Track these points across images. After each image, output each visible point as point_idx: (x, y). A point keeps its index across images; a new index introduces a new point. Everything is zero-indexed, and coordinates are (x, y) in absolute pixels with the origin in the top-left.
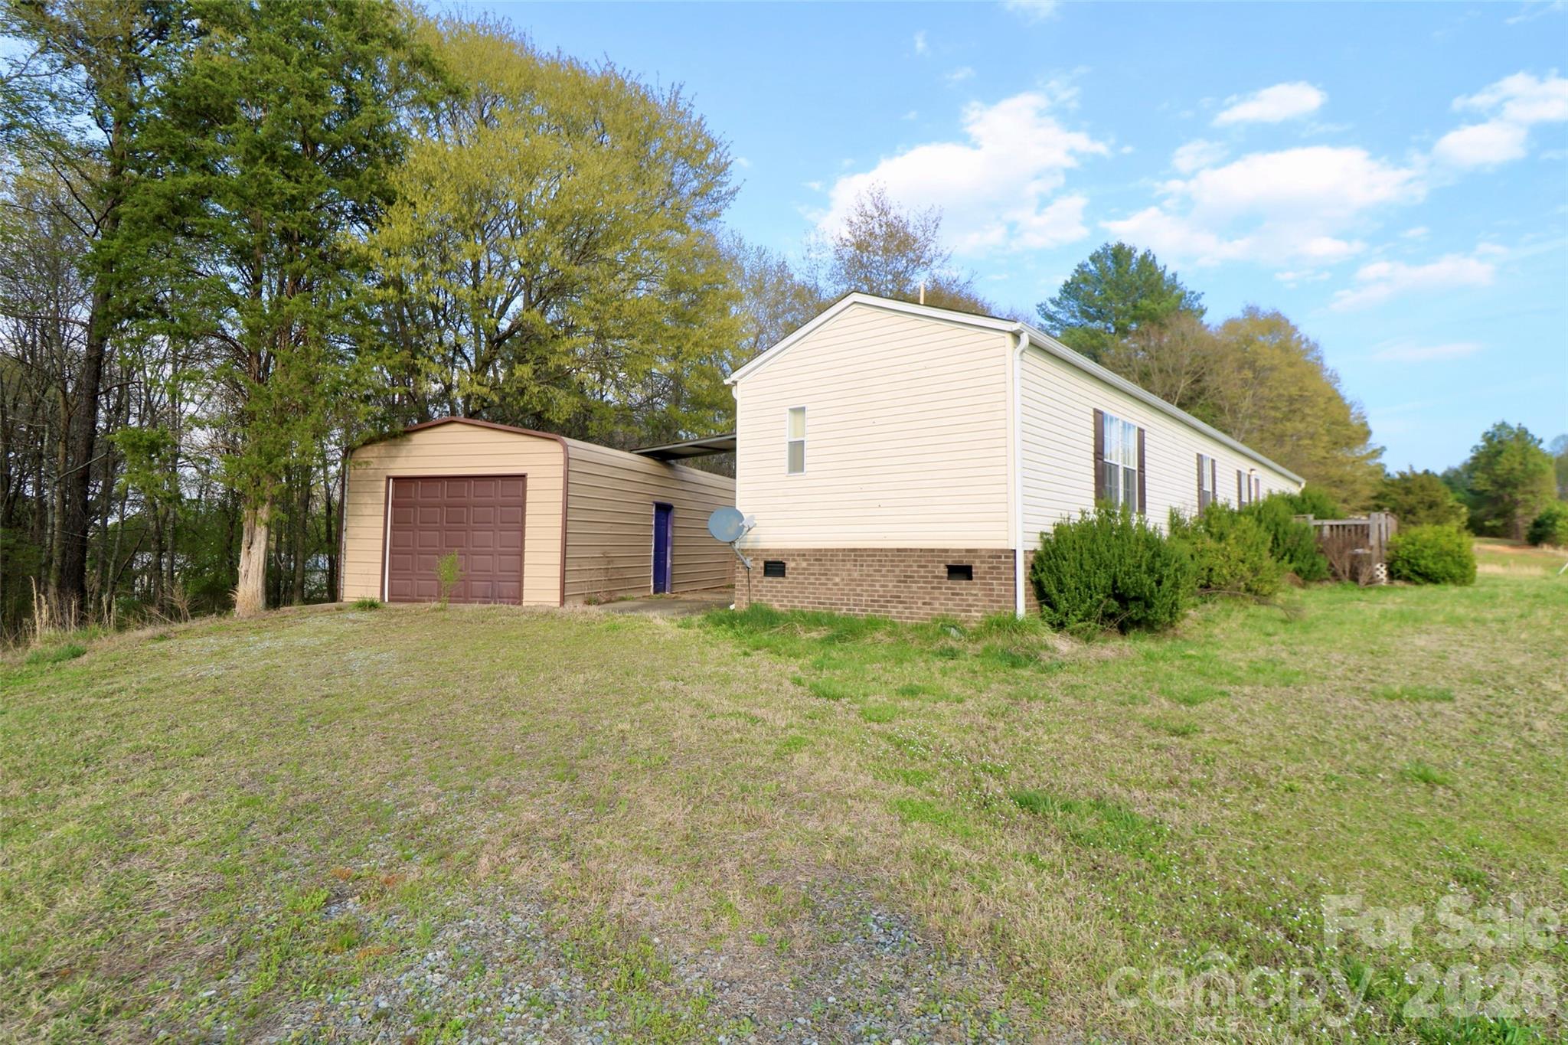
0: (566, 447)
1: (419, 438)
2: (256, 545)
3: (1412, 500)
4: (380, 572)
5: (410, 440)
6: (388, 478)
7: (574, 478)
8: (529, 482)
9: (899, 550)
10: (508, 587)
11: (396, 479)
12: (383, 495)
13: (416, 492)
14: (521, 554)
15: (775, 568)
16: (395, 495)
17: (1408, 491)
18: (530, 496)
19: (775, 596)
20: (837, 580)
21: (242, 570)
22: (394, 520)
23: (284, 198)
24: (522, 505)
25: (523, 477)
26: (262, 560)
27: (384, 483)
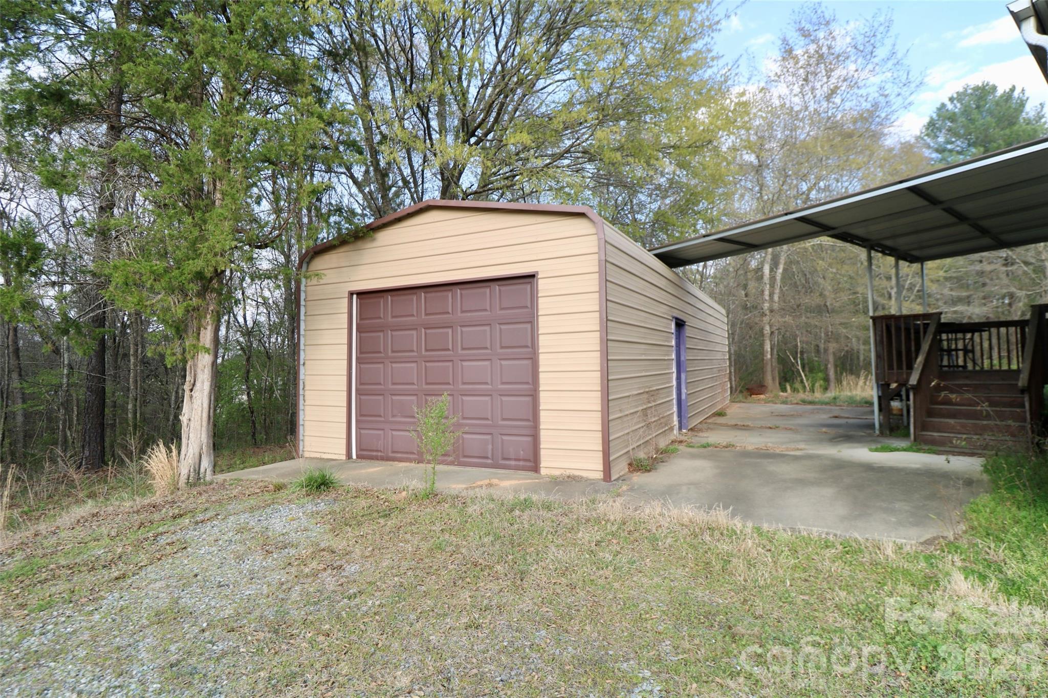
1: (385, 237)
4: (344, 419)
5: (374, 240)
6: (351, 294)
8: (541, 284)
10: (517, 444)
11: (360, 294)
12: (345, 317)
13: (386, 308)
14: (533, 394)
16: (361, 317)
18: (544, 305)
21: (184, 419)
22: (360, 351)
24: (531, 319)
25: (532, 276)
26: (205, 405)
27: (345, 301)
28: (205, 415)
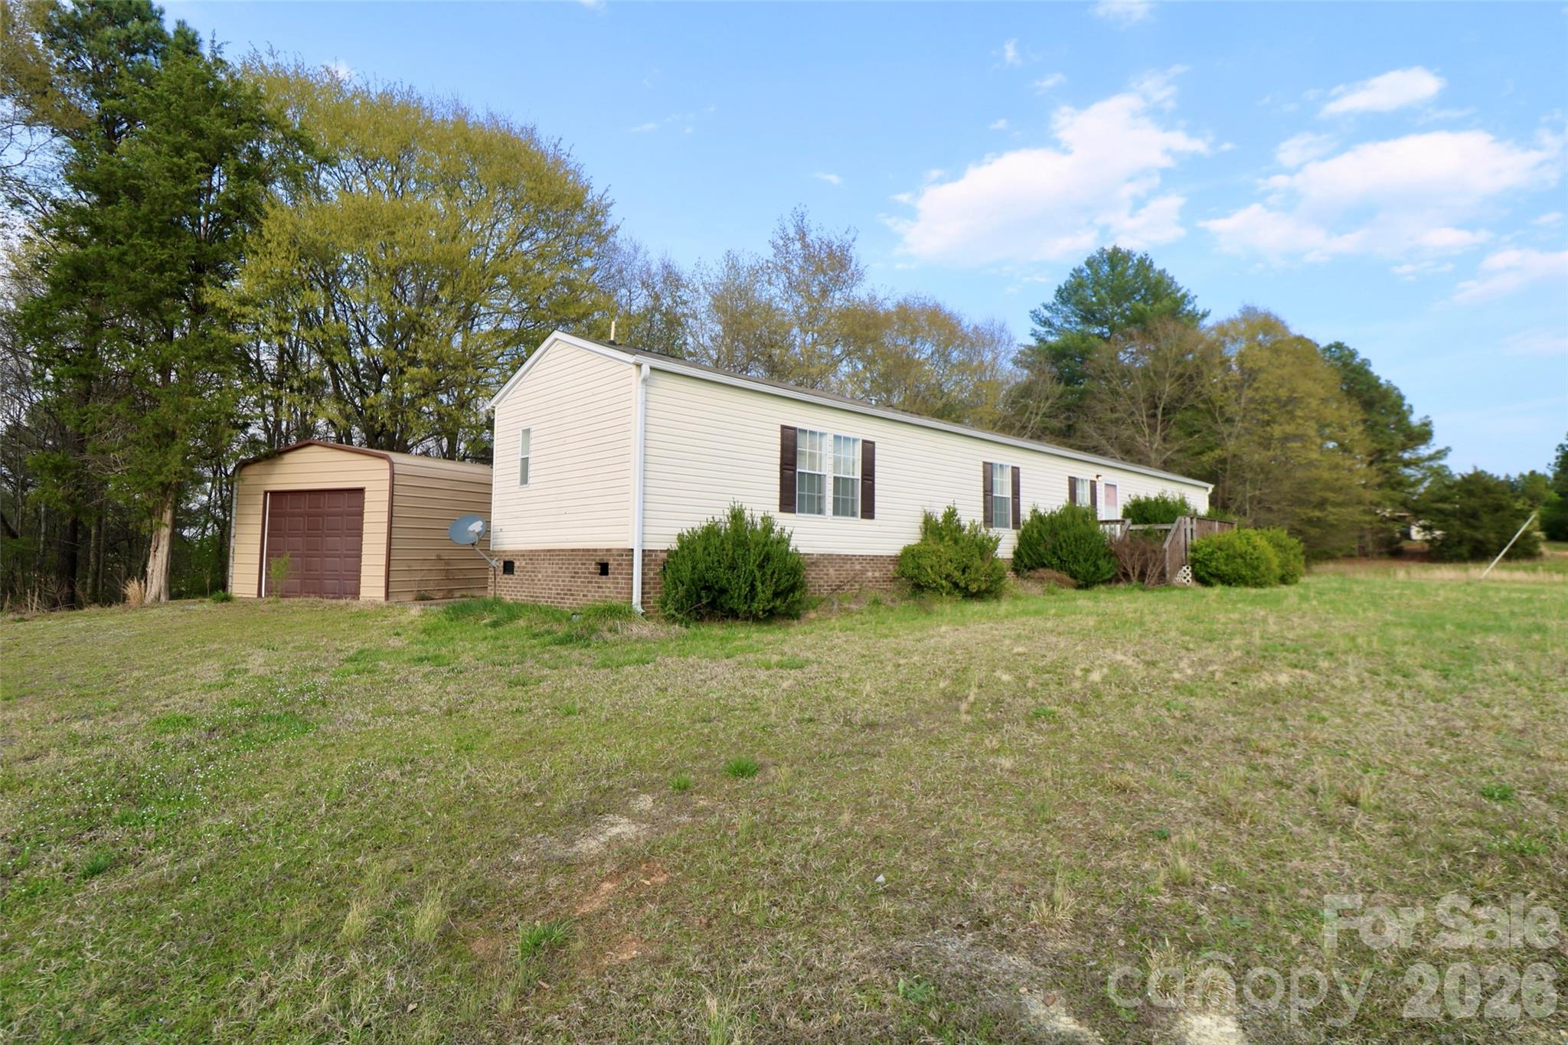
0: (392, 464)
1: (287, 458)
2: (160, 548)
3: (1474, 502)
4: (257, 572)
5: (283, 460)
6: (266, 493)
7: (398, 491)
8: (367, 495)
9: (573, 550)
10: (349, 584)
11: (273, 493)
12: (262, 507)
13: (286, 504)
14: (359, 556)
15: (508, 567)
16: (271, 507)
17: (1470, 493)
18: (367, 506)
19: (508, 589)
20: (540, 576)
21: (149, 570)
23: (156, 263)
24: (361, 514)
25: (361, 491)
26: (165, 561)
27: (263, 497)
28: (164, 568)
